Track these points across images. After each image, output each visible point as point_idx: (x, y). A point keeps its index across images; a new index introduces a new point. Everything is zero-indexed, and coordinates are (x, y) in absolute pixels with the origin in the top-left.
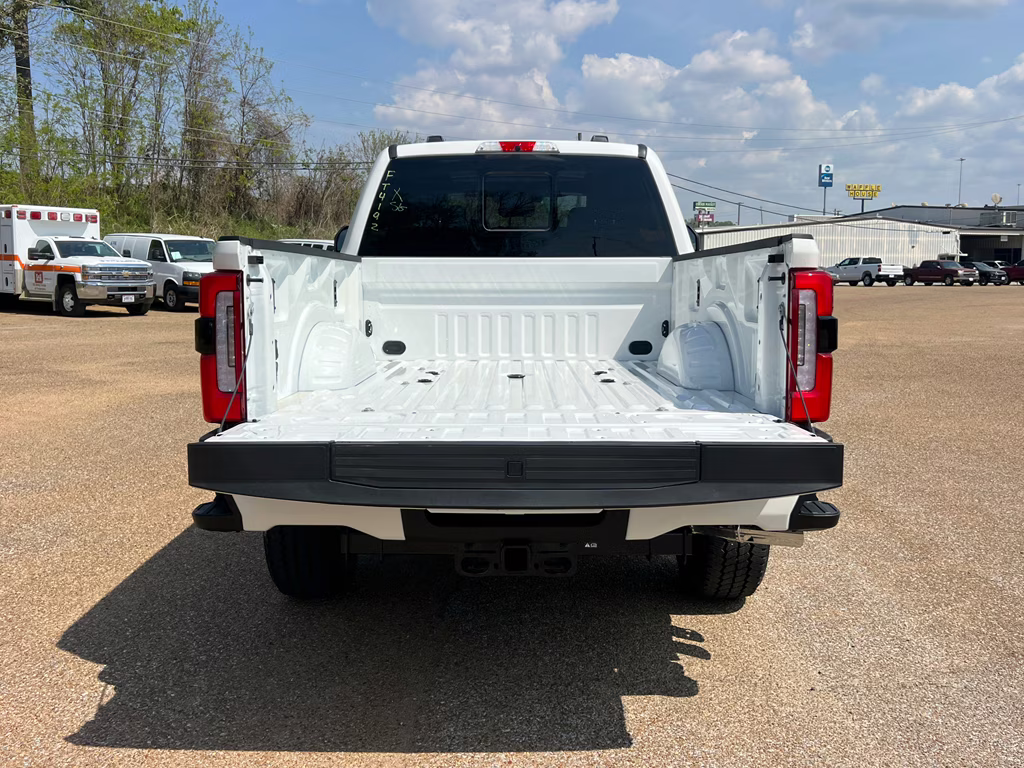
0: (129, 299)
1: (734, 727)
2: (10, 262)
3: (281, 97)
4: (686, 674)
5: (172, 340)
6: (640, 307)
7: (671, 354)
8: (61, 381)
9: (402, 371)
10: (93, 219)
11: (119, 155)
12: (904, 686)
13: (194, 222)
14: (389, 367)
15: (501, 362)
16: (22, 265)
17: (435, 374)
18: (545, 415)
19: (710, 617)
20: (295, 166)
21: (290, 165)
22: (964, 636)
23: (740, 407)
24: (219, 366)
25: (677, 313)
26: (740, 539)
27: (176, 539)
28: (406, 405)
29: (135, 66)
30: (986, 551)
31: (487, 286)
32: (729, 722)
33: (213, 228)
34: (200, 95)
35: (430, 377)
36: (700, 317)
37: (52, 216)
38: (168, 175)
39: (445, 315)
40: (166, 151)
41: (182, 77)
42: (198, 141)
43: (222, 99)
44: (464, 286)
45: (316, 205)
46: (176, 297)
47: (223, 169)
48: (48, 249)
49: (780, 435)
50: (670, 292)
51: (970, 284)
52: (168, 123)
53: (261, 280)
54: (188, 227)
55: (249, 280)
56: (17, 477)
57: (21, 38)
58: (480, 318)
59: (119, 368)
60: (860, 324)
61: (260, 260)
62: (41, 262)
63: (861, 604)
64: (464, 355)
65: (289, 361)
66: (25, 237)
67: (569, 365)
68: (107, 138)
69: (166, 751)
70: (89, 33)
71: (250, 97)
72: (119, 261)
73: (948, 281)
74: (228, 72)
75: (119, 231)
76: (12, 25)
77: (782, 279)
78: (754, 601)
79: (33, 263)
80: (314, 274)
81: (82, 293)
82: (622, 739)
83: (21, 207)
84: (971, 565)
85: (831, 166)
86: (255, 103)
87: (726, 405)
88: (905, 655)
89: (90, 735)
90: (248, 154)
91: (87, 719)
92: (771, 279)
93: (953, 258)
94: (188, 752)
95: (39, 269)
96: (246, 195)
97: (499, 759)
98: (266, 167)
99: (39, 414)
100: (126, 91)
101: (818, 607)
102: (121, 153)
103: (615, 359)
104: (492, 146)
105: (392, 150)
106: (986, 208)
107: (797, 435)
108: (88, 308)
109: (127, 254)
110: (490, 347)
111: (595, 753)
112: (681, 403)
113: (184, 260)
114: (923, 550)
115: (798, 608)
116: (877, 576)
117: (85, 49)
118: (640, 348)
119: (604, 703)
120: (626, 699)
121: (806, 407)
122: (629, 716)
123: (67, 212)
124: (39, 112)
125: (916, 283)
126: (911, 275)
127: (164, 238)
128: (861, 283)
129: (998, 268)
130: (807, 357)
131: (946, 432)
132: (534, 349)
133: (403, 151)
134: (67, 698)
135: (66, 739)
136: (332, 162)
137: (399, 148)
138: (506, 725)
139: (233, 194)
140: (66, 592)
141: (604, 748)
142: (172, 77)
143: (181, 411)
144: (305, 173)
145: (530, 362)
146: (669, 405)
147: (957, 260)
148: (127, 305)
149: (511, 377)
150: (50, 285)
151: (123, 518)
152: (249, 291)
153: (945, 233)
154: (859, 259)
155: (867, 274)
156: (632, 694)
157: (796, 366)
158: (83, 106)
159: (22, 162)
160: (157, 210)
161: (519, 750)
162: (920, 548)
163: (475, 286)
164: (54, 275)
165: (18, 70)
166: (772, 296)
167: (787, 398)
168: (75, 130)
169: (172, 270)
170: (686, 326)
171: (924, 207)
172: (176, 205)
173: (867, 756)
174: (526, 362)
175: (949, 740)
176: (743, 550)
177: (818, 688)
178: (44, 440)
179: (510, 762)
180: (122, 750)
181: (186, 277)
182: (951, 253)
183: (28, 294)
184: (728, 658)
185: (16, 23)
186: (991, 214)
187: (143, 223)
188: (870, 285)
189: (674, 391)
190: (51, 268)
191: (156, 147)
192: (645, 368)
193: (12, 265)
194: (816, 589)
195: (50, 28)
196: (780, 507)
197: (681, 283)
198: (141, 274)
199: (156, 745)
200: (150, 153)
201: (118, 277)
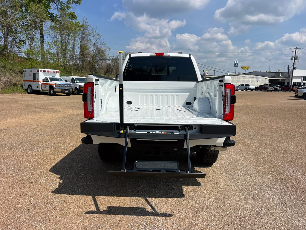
0: (66, 92)
1: (209, 193)
2: (38, 82)
3: (103, 43)
4: (198, 181)
5: (76, 102)
6: (189, 94)
7: (196, 105)
8: (50, 111)
9: (131, 108)
10: (58, 72)
11: (64, 57)
12: (251, 185)
13: (82, 74)
14: (128, 107)
15: (155, 107)
16: (41, 83)
17: (139, 109)
18: (165, 118)
19: (204, 168)
20: (106, 60)
21: (105, 60)
22: (266, 174)
23: (212, 117)
24: (88, 105)
25: (198, 95)
26: (211, 149)
27: (77, 147)
28: (132, 115)
29: (69, 36)
30: (272, 154)
31: (152, 88)
32: (208, 192)
33: (86, 75)
34: (84, 43)
35: (138, 109)
36: (203, 96)
37: (48, 72)
38: (76, 62)
39: (142, 95)
40: (75, 56)
41: (80, 38)
42: (83, 54)
43: (89, 44)
44: (146, 88)
45: (111, 70)
46: (77, 91)
47: (89, 61)
48: (47, 79)
49: (221, 123)
50: (196, 90)
51: (272, 91)
52: (76, 50)
53: (98, 85)
54: (80, 74)
55: (95, 85)
56: (40, 132)
57: (42, 29)
58: (150, 96)
59: (64, 108)
60: (244, 100)
61: (98, 80)
62: (46, 82)
63: (241, 166)
64: (146, 105)
65: (104, 104)
66: (42, 76)
67: (171, 107)
68: (62, 53)
69: (74, 195)
70: (58, 27)
71: (96, 43)
72: (64, 83)
73: (266, 90)
74: (91, 37)
75: (64, 75)
76: (39, 25)
77: (223, 86)
78: (215, 164)
79: (44, 83)
80: (111, 84)
81: (55, 90)
82: (182, 195)
83: (41, 69)
84: (269, 157)
85: (238, 62)
86: (97, 45)
87: (209, 116)
88: (251, 178)
89: (56, 191)
90: (95, 57)
91: (56, 188)
92: (220, 86)
93: (267, 84)
94: (79, 196)
95: (45, 84)
96: (94, 67)
97: (153, 199)
98: (100, 60)
99: (45, 118)
100: (66, 42)
101: (230, 167)
102: (65, 57)
103: (182, 106)
104: (154, 54)
105: (130, 55)
106: (276, 72)
107: (225, 123)
108: (56, 94)
109: (66, 81)
110: (152, 103)
111: (175, 198)
112: (198, 116)
113: (80, 82)
114: (257, 154)
115: (226, 166)
116: (245, 160)
117: (57, 31)
118: (189, 104)
119: (178, 187)
120: (183, 186)
121: (228, 117)
122: (184, 190)
123: (52, 71)
124: (46, 47)
125: (258, 91)
126: (257, 89)
127: (75, 77)
128: (244, 90)
129: (279, 87)
130: (228, 105)
131: (264, 126)
132: (163, 103)
133: (132, 55)
134: (51, 183)
135: (51, 192)
136: (115, 59)
137: (131, 55)
138: (154, 192)
139: (92, 67)
140: (51, 159)
141: (178, 197)
142: (77, 38)
143: (78, 118)
144: (109, 62)
145: (162, 107)
146: (195, 116)
147: (268, 85)
148: (66, 93)
149: (157, 110)
150: (48, 88)
151: (65, 142)
152: (95, 87)
153: (265, 78)
154: (244, 84)
155: (246, 88)
156: (185, 185)
157: (225, 107)
158: (56, 45)
159: (41, 58)
160: (73, 70)
161: (157, 197)
162: (256, 153)
163: (149, 88)
164: (48, 86)
165: (41, 36)
166: (220, 90)
167: (223, 115)
168: (54, 51)
169: (77, 85)
170: (200, 98)
171: (260, 72)
172: (78, 69)
173: (241, 201)
174: (161, 107)
175: (261, 198)
176: (212, 152)
177: (230, 185)
178: (46, 124)
179: (155, 200)
180: (64, 195)
181: (80, 86)
182: (267, 83)
183: (42, 90)
184: (208, 178)
185: (40, 25)
186: (277, 74)
187: (70, 74)
188: (247, 91)
189: (196, 113)
190: (48, 84)
191: (73, 55)
192: (189, 108)
193: (39, 83)
194: (230, 162)
195: (48, 26)
196: (221, 140)
197: (199, 88)
198: (69, 86)
199: (72, 194)
200: (72, 57)
201: (64, 86)
